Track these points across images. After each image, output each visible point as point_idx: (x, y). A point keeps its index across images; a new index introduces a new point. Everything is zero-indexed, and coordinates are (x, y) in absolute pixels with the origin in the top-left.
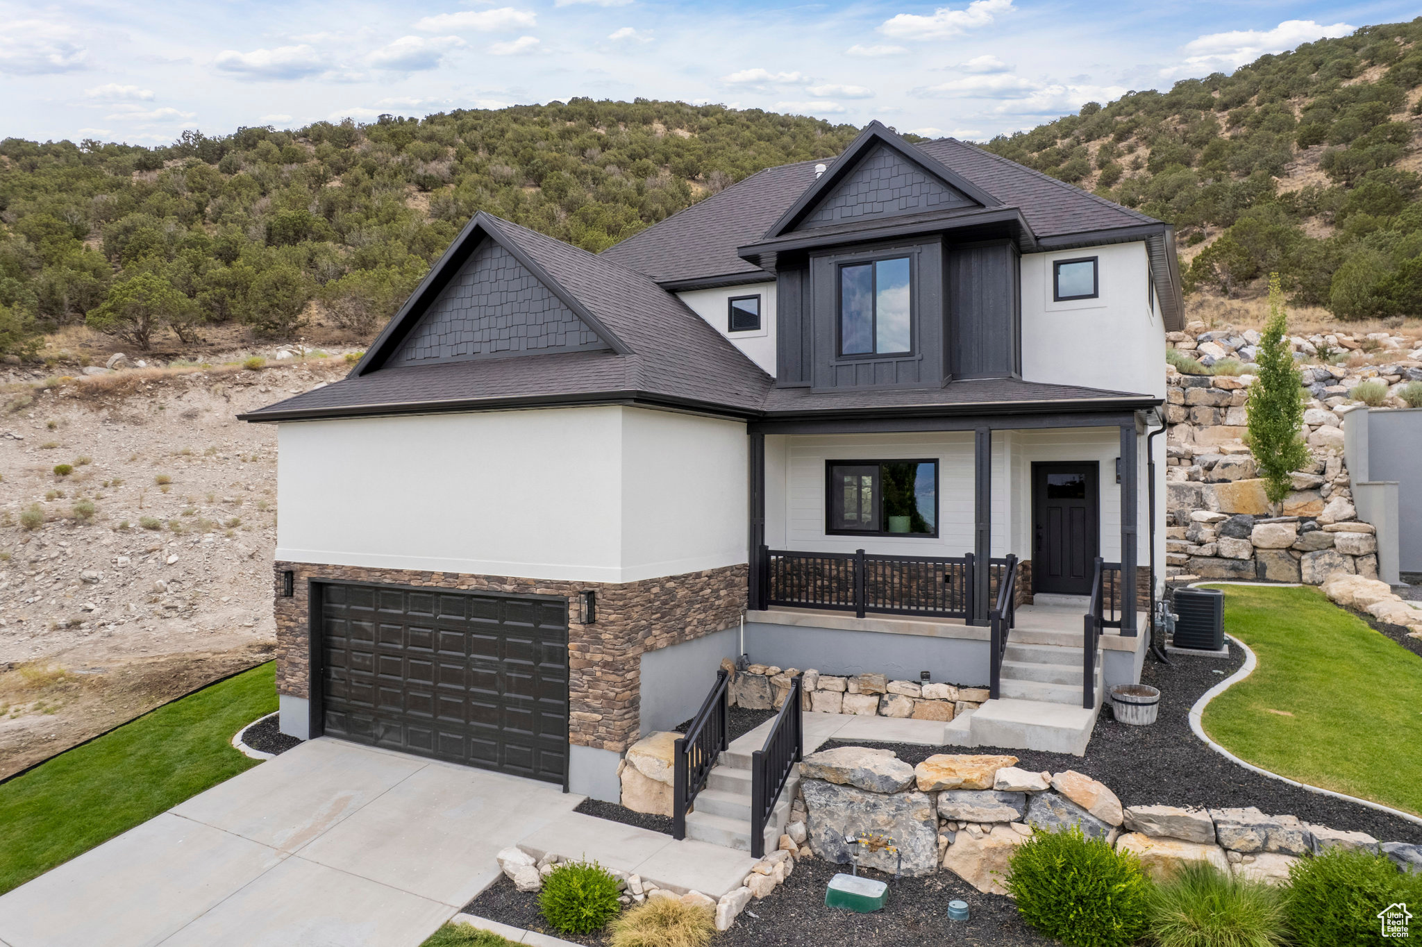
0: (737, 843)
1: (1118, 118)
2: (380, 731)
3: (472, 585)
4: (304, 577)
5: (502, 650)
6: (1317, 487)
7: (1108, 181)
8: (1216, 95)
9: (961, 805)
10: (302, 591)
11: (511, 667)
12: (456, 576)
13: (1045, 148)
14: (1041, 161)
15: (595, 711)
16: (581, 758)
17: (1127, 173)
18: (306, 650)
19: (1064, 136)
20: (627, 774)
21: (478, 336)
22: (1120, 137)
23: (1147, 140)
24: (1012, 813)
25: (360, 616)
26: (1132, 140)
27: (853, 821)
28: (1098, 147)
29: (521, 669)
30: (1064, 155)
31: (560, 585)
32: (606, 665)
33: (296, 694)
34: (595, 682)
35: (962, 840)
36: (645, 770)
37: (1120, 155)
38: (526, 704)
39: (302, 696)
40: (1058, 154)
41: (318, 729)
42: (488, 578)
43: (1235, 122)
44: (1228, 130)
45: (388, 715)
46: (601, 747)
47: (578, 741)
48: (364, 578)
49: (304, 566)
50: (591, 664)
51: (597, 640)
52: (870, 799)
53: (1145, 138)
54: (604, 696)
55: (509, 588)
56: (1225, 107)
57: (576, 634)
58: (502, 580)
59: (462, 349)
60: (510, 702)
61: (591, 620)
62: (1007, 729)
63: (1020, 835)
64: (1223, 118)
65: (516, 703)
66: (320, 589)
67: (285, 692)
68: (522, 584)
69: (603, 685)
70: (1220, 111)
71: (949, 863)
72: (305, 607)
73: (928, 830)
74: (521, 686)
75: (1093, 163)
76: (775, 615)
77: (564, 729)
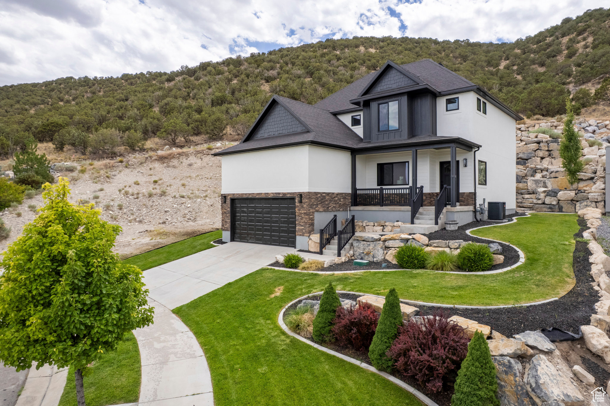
0: (334, 255)
1: (580, 24)
2: (249, 239)
3: (272, 195)
4: (229, 198)
5: (279, 213)
6: (592, 178)
7: (570, 56)
9: (390, 243)
10: (228, 201)
11: (282, 218)
12: (268, 193)
13: (540, 42)
15: (302, 226)
16: (299, 239)
17: (580, 51)
18: (229, 218)
19: (550, 37)
20: (310, 242)
21: (274, 130)
22: (580, 34)
25: (244, 207)
26: (585, 35)
28: (567, 40)
29: (284, 218)
31: (293, 193)
32: (305, 213)
33: (227, 230)
34: (302, 219)
35: (390, 252)
36: (314, 240)
38: (286, 227)
39: (228, 230)
41: (233, 239)
42: (276, 193)
45: (251, 234)
46: (304, 236)
47: (298, 235)
48: (245, 196)
49: (229, 194)
50: (301, 214)
51: (303, 207)
52: (368, 243)
53: (592, 33)
54: (304, 222)
55: (281, 195)
57: (298, 206)
58: (279, 194)
59: (270, 133)
60: (282, 227)
61: (301, 202)
66: (233, 200)
67: (224, 230)
68: (284, 194)
69: (304, 219)
72: (229, 206)
73: (382, 250)
74: (284, 222)
76: (358, 208)
77: (294, 232)
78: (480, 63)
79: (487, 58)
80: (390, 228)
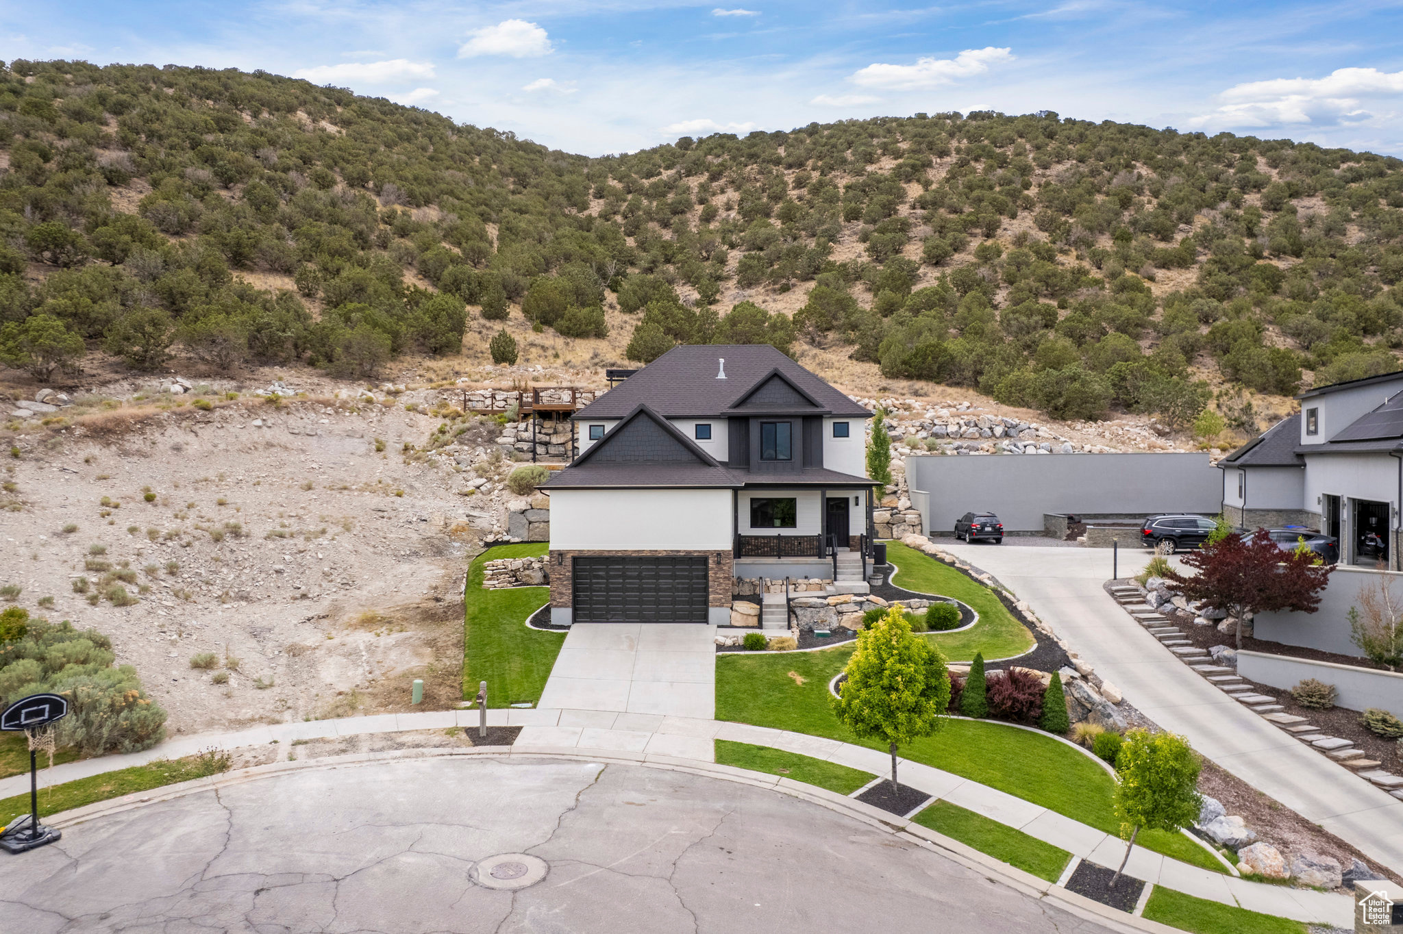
0: (781, 627)
1: (710, 157)
2: (609, 617)
3: (665, 554)
4: (569, 556)
5: (674, 577)
6: (895, 493)
7: (708, 217)
8: (781, 151)
9: (844, 608)
10: (568, 562)
11: (678, 583)
12: (656, 551)
13: (652, 176)
14: (651, 191)
15: (720, 594)
16: (713, 612)
17: (723, 214)
18: (570, 587)
19: (667, 168)
20: (734, 614)
22: (714, 177)
23: (736, 184)
24: (857, 608)
25: (598, 570)
26: (722, 182)
27: (812, 617)
28: (696, 184)
29: (683, 584)
30: (670, 186)
31: (705, 552)
32: (725, 578)
33: (564, 606)
34: (720, 584)
35: (845, 617)
36: (742, 612)
37: (714, 194)
38: (686, 596)
39: (567, 607)
40: (665, 185)
41: (575, 621)
42: (672, 551)
43: (799, 184)
44: (794, 188)
45: (613, 610)
46: (722, 606)
47: (713, 606)
48: (606, 554)
49: (569, 551)
50: (718, 578)
51: (721, 569)
52: (818, 610)
53: (733, 182)
54: (723, 589)
55: (681, 554)
56: (790, 166)
57: (712, 568)
58: (679, 551)
60: (678, 596)
61: (719, 563)
62: (847, 588)
63: (861, 613)
64: (790, 177)
65: (681, 596)
66: (578, 560)
67: (556, 606)
68: (688, 552)
69: (723, 585)
70: (786, 169)
71: (842, 624)
72: (570, 569)
73: (835, 615)
74: (683, 590)
75: (693, 198)
76: (744, 560)
77: (706, 603)
78: (556, 196)
79: (564, 187)
80: (805, 586)
